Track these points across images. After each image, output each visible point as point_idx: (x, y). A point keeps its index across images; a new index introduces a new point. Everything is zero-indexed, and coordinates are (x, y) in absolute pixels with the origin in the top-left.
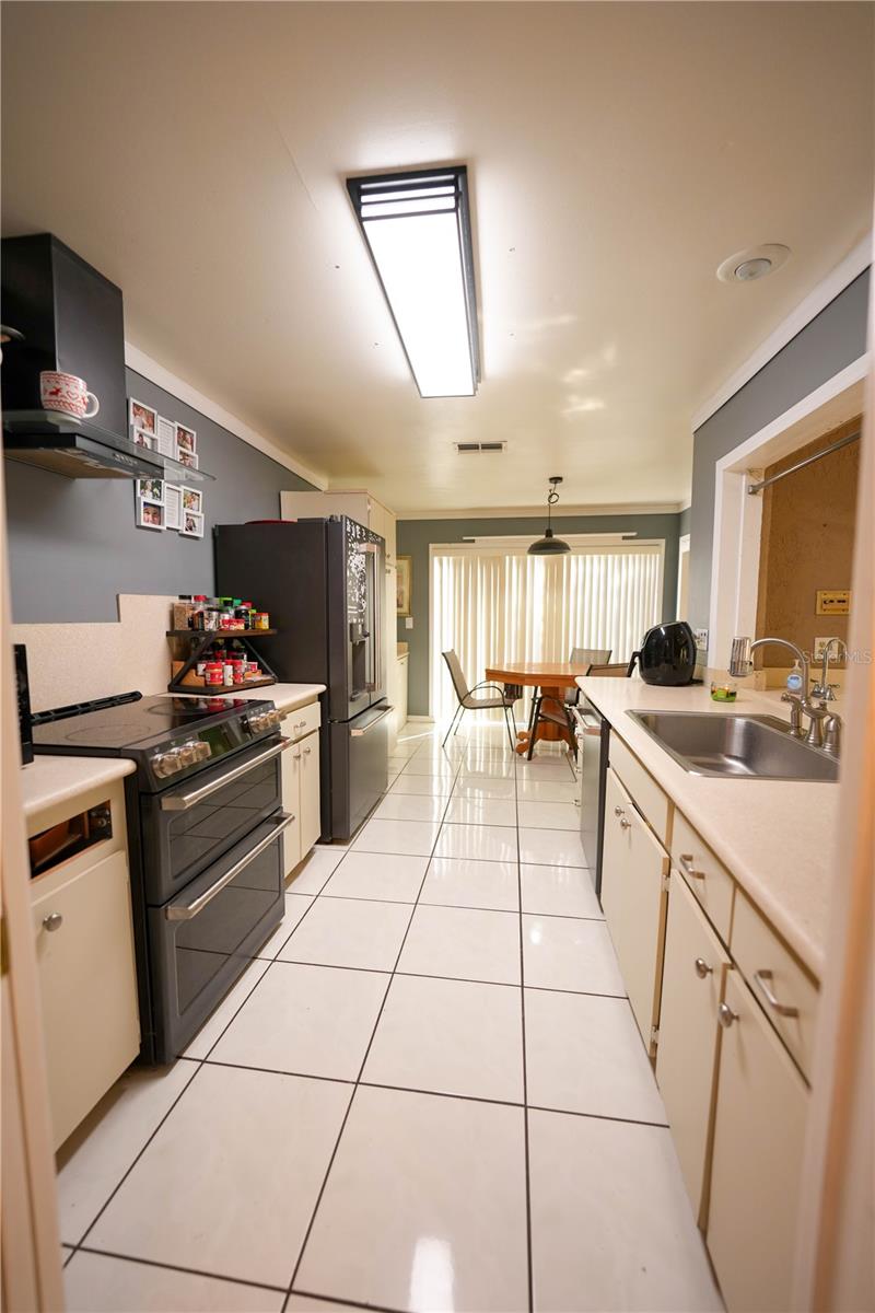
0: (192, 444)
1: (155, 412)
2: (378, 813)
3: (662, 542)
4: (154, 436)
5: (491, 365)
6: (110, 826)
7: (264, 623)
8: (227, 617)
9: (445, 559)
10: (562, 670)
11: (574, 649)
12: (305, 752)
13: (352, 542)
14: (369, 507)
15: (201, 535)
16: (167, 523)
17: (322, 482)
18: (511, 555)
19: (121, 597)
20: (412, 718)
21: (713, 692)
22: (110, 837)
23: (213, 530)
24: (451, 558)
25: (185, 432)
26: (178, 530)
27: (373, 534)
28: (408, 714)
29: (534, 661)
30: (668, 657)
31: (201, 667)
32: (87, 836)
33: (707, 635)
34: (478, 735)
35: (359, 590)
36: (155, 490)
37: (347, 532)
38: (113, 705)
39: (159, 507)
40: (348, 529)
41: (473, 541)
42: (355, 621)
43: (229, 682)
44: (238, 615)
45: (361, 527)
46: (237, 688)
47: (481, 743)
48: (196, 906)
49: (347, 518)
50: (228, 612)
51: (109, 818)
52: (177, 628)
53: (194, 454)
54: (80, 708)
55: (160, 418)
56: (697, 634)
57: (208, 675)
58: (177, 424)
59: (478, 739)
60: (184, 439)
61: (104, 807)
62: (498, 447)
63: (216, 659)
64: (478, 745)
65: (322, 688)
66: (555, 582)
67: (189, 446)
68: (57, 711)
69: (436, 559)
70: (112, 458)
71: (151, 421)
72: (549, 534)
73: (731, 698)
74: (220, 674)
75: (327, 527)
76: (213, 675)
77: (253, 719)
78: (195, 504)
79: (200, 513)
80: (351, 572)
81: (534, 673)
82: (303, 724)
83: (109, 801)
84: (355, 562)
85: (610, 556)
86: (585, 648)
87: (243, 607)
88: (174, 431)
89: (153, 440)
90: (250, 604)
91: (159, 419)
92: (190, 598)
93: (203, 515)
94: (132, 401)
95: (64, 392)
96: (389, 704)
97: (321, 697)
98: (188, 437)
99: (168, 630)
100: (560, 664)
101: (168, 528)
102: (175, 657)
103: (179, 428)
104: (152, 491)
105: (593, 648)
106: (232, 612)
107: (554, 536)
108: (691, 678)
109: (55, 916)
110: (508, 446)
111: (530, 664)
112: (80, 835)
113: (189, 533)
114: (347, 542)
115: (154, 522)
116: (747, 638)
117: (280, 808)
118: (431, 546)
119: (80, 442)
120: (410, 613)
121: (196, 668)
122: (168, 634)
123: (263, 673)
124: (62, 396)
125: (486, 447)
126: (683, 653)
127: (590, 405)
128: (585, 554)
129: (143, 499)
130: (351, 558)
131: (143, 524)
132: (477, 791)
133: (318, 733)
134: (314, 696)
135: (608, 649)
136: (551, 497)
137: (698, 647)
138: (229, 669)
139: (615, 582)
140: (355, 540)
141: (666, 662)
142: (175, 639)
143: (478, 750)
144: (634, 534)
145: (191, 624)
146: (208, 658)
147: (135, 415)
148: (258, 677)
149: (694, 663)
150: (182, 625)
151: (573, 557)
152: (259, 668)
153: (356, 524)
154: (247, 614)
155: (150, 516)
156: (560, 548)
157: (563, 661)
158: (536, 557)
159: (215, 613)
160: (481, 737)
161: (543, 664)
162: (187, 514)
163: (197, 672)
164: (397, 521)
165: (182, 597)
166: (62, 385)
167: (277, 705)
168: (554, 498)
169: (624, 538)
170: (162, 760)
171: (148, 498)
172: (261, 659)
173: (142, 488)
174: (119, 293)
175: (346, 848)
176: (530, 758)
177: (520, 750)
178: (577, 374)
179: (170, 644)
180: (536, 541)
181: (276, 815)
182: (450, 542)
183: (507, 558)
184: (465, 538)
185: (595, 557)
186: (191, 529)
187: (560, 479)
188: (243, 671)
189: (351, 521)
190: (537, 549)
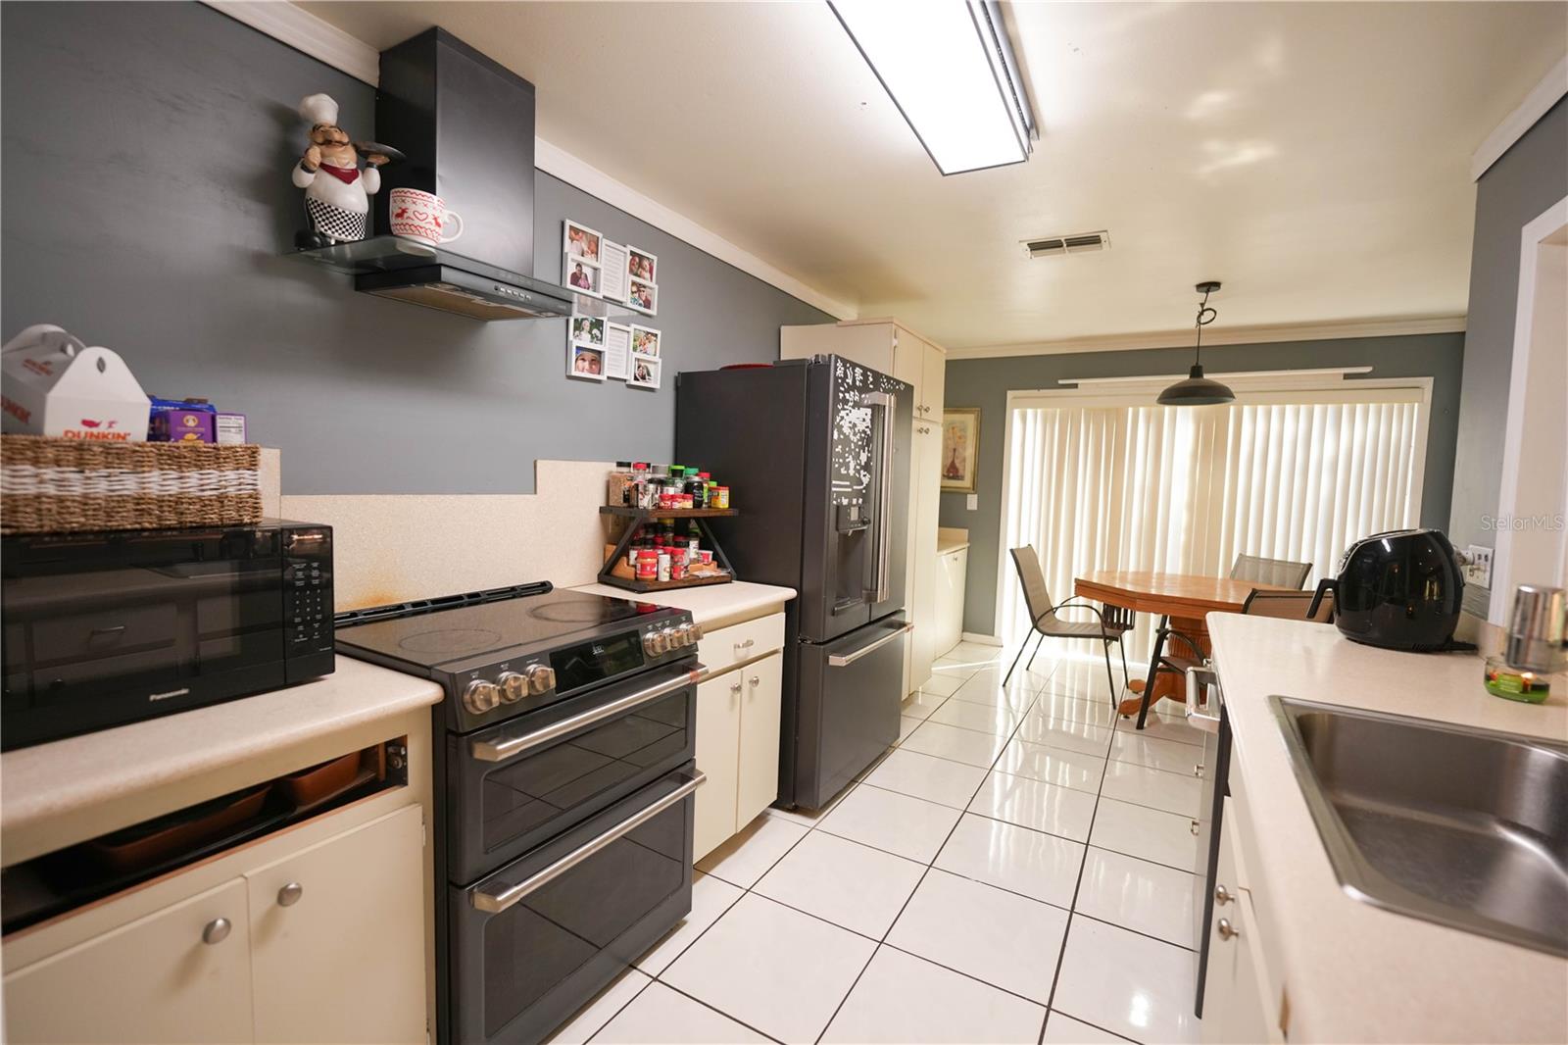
0: (651, 272)
1: (600, 235)
2: (875, 777)
3: (1428, 383)
4: (597, 265)
5: (1051, 109)
6: (405, 768)
7: (723, 500)
8: (671, 491)
9: (1030, 412)
10: (1219, 591)
11: (1242, 556)
12: (752, 682)
13: (847, 391)
14: (895, 342)
15: (657, 386)
16: (609, 370)
17: (847, 311)
18: (1136, 406)
19: (540, 463)
20: (968, 636)
21: (1489, 678)
22: (405, 783)
23: (676, 379)
24: (1039, 411)
25: (641, 257)
26: (625, 381)
27: (889, 378)
28: (964, 630)
29: (1169, 571)
30: (1396, 595)
31: (633, 554)
32: (382, 777)
33: (1490, 559)
34: (1068, 675)
35: (857, 457)
36: (595, 331)
37: (836, 378)
38: (514, 597)
39: (599, 353)
40: (840, 373)
41: (1075, 386)
42: (845, 502)
43: (665, 577)
44: (689, 489)
45: (865, 370)
46: (674, 585)
47: (1072, 690)
48: (508, 897)
49: (837, 357)
50: (673, 484)
51: (404, 758)
52: (611, 504)
53: (653, 284)
54: (466, 600)
55: (605, 241)
56: (1468, 554)
57: (639, 566)
58: (630, 248)
59: (1068, 685)
60: (640, 265)
61: (399, 743)
62: (1094, 241)
63: (655, 545)
64: (1067, 693)
65: (791, 593)
66: (1212, 449)
67: (647, 275)
68: (434, 601)
69: (1017, 413)
70: (495, 292)
71: (593, 247)
72: (1196, 372)
73: (1535, 696)
74: (653, 566)
75: (809, 371)
76: (643, 566)
77: (649, 636)
78: (650, 347)
79: (657, 359)
80: (840, 432)
81: (1166, 593)
82: (749, 644)
83: (406, 736)
84: (852, 420)
85: (1318, 408)
86: (1264, 555)
87: (697, 479)
88: (625, 257)
89: (595, 269)
90: (708, 474)
91: (604, 243)
92: (628, 465)
93: (660, 361)
94: (568, 223)
95: (410, 214)
96: (907, 620)
97: (789, 605)
98: (646, 263)
99: (603, 504)
100: (1216, 579)
101: (608, 378)
102: (611, 539)
103: (632, 253)
104: (590, 332)
105: (1278, 556)
106: (680, 484)
107: (1206, 376)
108: (1449, 638)
109: (292, 886)
110: (1113, 238)
111: (1162, 575)
112: (373, 775)
113: (641, 383)
114: (837, 391)
115: (591, 371)
116: (1555, 591)
117: (692, 760)
118: (1010, 394)
119: (446, 273)
120: (974, 488)
121: (628, 556)
122: (601, 510)
123: (718, 566)
124: (408, 218)
125: (1075, 242)
126: (1431, 590)
127: (1248, 154)
128: (1269, 403)
129: (576, 343)
130: (843, 413)
131: (574, 373)
132: (1062, 764)
133: (779, 657)
134: (779, 603)
135: (1304, 560)
136: (1202, 313)
137: (1468, 579)
138: (665, 560)
139: (1325, 448)
140: (852, 388)
141: (1391, 601)
142: (610, 518)
143: (1067, 700)
144: (1368, 369)
145: (627, 499)
146: (644, 543)
147: (572, 239)
148: (710, 571)
149: (1457, 610)
150: (617, 500)
151: (1246, 409)
152: (713, 559)
153: (854, 365)
154: (700, 487)
155: (586, 364)
156: (1217, 395)
157: (1220, 576)
158: (1180, 409)
159: (651, 487)
160: (1073, 678)
161: (1185, 577)
162: (638, 360)
163: (628, 559)
164: (947, 361)
165: (620, 464)
166: (408, 205)
167: (697, 618)
168: (1208, 316)
169: (1347, 377)
170: (476, 688)
171: (584, 340)
172: (718, 548)
173: (575, 329)
174: (529, 88)
175: (810, 822)
176: (1140, 726)
177: (1125, 709)
178: (1211, 102)
179: (604, 522)
180: (1173, 384)
181: (681, 770)
182: (1039, 389)
183: (1130, 410)
184: (1060, 382)
185: (1289, 409)
186: (643, 378)
187: (1216, 285)
188: (686, 562)
189: (845, 362)
190: (1175, 396)
